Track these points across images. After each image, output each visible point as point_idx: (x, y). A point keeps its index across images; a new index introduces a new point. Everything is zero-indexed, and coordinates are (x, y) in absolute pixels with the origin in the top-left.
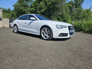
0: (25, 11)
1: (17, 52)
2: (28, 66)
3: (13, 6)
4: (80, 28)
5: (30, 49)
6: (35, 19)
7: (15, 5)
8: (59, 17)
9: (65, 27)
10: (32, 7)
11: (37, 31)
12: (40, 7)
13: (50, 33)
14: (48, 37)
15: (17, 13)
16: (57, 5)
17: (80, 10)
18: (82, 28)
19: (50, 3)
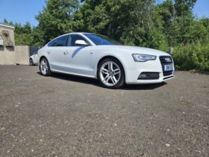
0: (61, 28)
1: (52, 111)
3: (37, 19)
4: (188, 62)
6: (86, 44)
7: (41, 15)
8: (138, 38)
9: (153, 58)
10: (77, 18)
11: (91, 70)
12: (95, 18)
13: (119, 72)
14: (116, 81)
15: (46, 34)
16: (133, 10)
17: (188, 21)
18: (192, 63)
19: (118, 7)
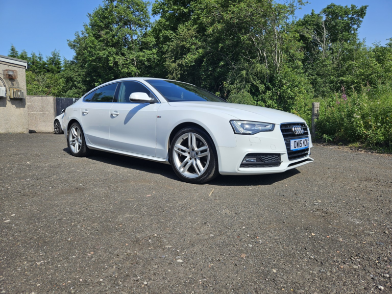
0: (116, 63)
1: (69, 232)
2: (100, 283)
3: (73, 46)
5: (120, 219)
6: (150, 99)
7: (79, 41)
8: (257, 83)
9: (269, 127)
10: (144, 46)
11: (159, 147)
12: (177, 46)
13: (208, 153)
14: (202, 169)
17: (351, 51)
19: (219, 27)
